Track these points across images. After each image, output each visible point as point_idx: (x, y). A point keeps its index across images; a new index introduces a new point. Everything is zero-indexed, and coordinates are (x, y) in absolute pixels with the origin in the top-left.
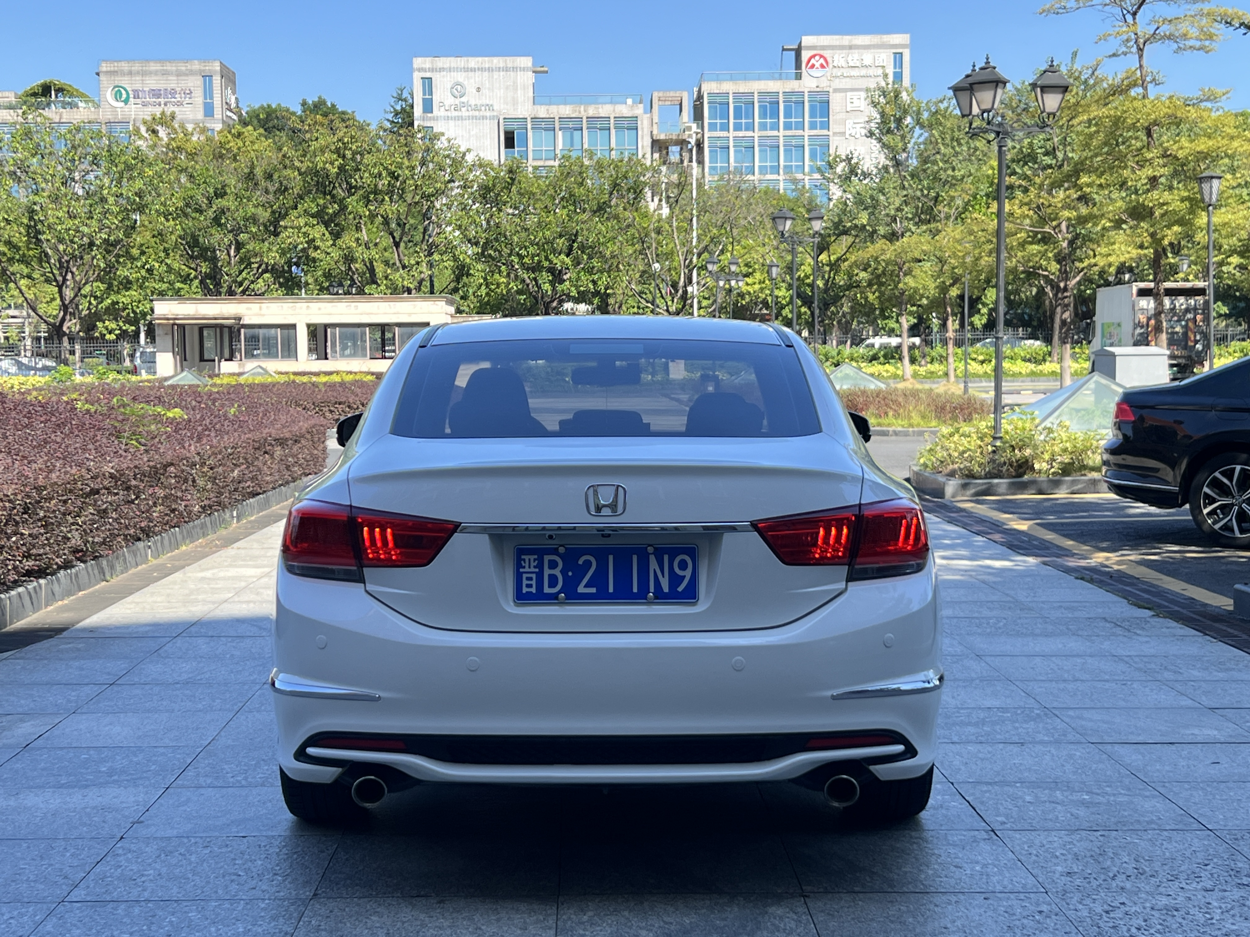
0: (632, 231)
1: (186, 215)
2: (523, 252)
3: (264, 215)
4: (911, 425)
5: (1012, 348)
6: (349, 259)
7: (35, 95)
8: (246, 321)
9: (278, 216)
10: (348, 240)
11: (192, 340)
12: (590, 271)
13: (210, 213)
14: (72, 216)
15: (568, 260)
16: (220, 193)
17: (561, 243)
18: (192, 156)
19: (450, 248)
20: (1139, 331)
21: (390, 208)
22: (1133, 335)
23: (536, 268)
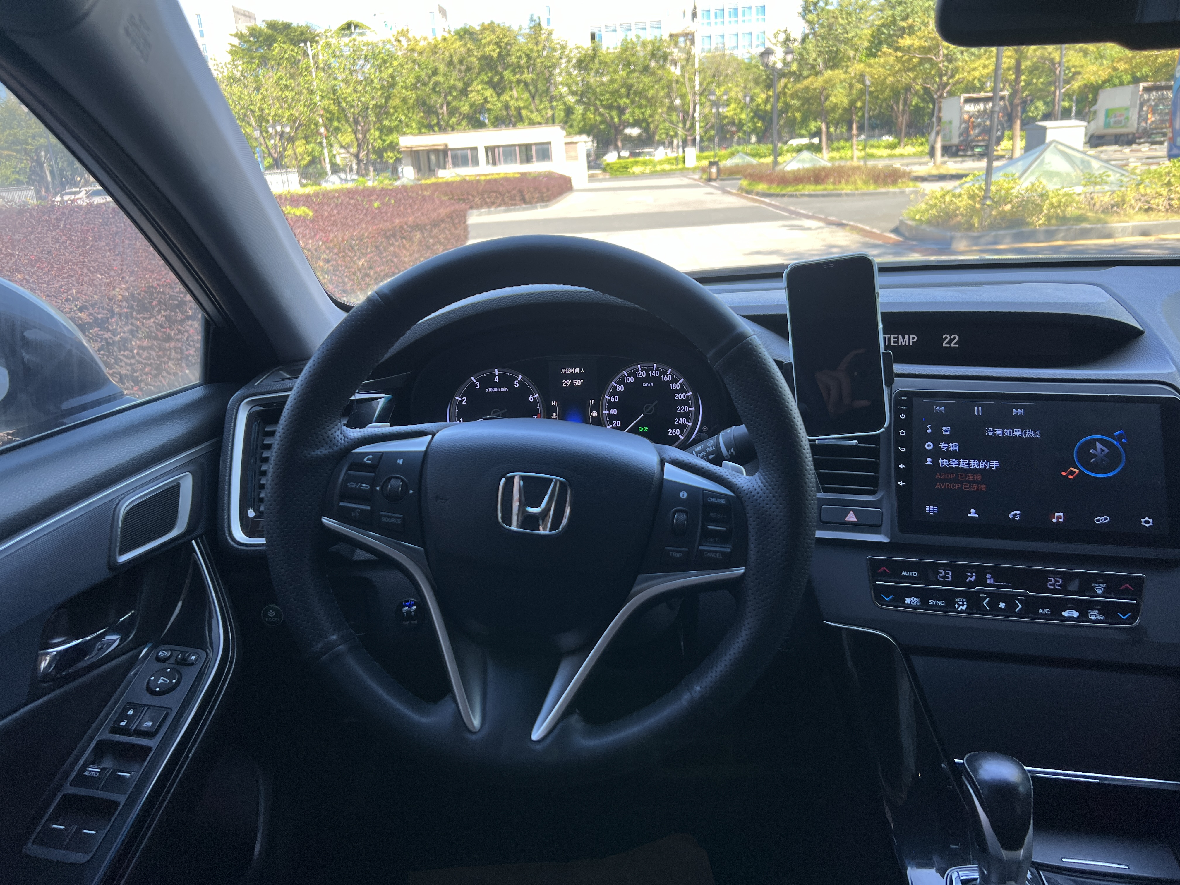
0: (663, 82)
1: (417, 88)
2: (602, 98)
3: (460, 85)
4: (857, 189)
5: (877, 142)
6: (507, 107)
7: (343, 29)
8: (450, 147)
9: (467, 85)
10: (506, 97)
11: (423, 159)
12: (640, 107)
13: (431, 85)
14: (356, 91)
15: (627, 101)
16: (435, 73)
17: (623, 90)
18: (421, 53)
19: (561, 97)
20: (964, 125)
21: (528, 76)
22: (960, 127)
23: (610, 107)
